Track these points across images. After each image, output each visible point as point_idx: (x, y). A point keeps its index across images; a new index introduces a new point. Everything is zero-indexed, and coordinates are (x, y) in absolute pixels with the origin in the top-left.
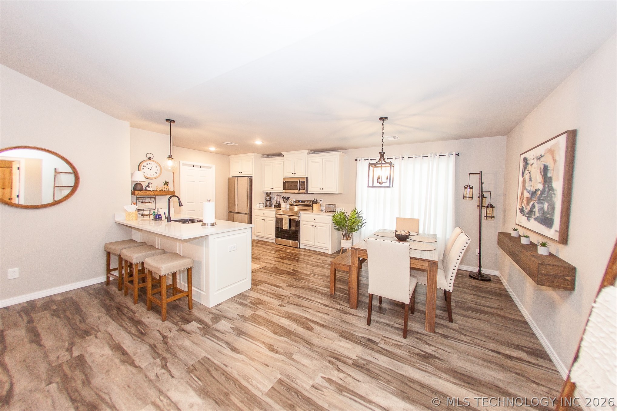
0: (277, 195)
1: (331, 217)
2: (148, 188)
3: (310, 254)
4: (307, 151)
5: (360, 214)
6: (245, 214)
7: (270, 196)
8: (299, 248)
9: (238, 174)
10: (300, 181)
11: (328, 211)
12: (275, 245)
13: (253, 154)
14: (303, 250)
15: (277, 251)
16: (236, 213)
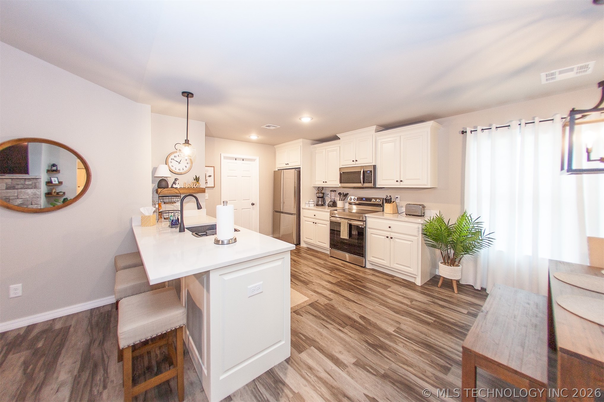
0: (331, 191)
1: (420, 226)
2: (174, 184)
3: (384, 282)
4: (374, 127)
5: (475, 222)
6: (292, 214)
7: (323, 192)
8: (364, 267)
9: (284, 166)
10: (364, 171)
11: (410, 215)
12: (330, 258)
13: (301, 140)
14: (371, 272)
15: (332, 269)
16: (283, 213)
